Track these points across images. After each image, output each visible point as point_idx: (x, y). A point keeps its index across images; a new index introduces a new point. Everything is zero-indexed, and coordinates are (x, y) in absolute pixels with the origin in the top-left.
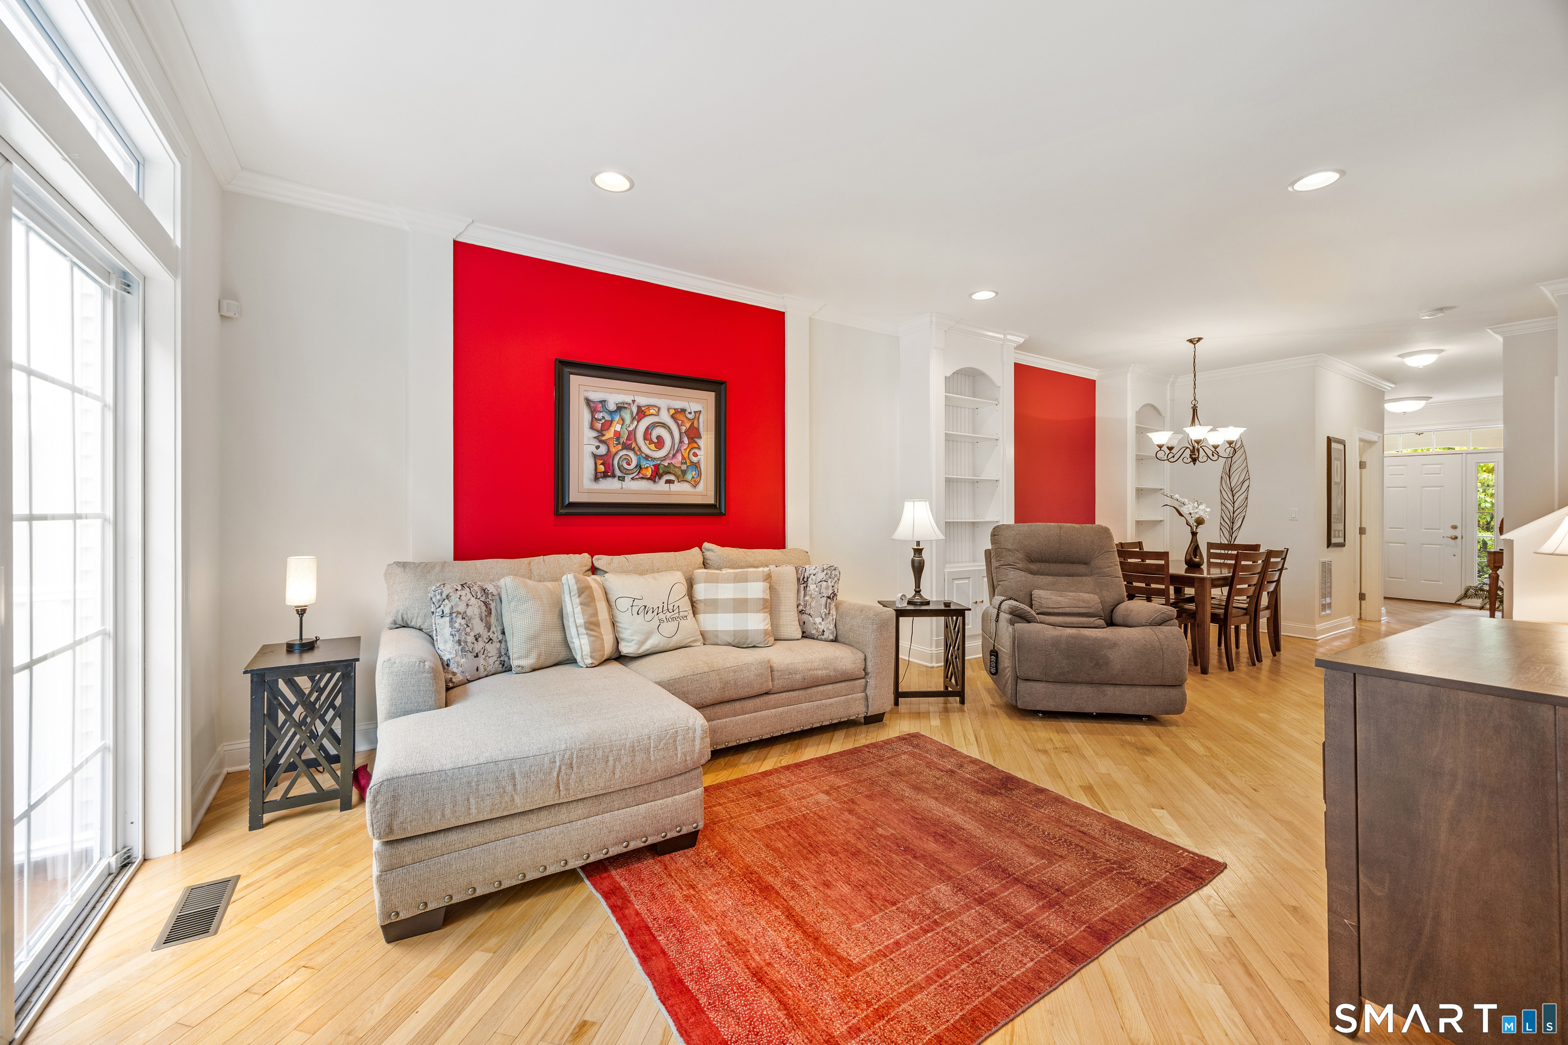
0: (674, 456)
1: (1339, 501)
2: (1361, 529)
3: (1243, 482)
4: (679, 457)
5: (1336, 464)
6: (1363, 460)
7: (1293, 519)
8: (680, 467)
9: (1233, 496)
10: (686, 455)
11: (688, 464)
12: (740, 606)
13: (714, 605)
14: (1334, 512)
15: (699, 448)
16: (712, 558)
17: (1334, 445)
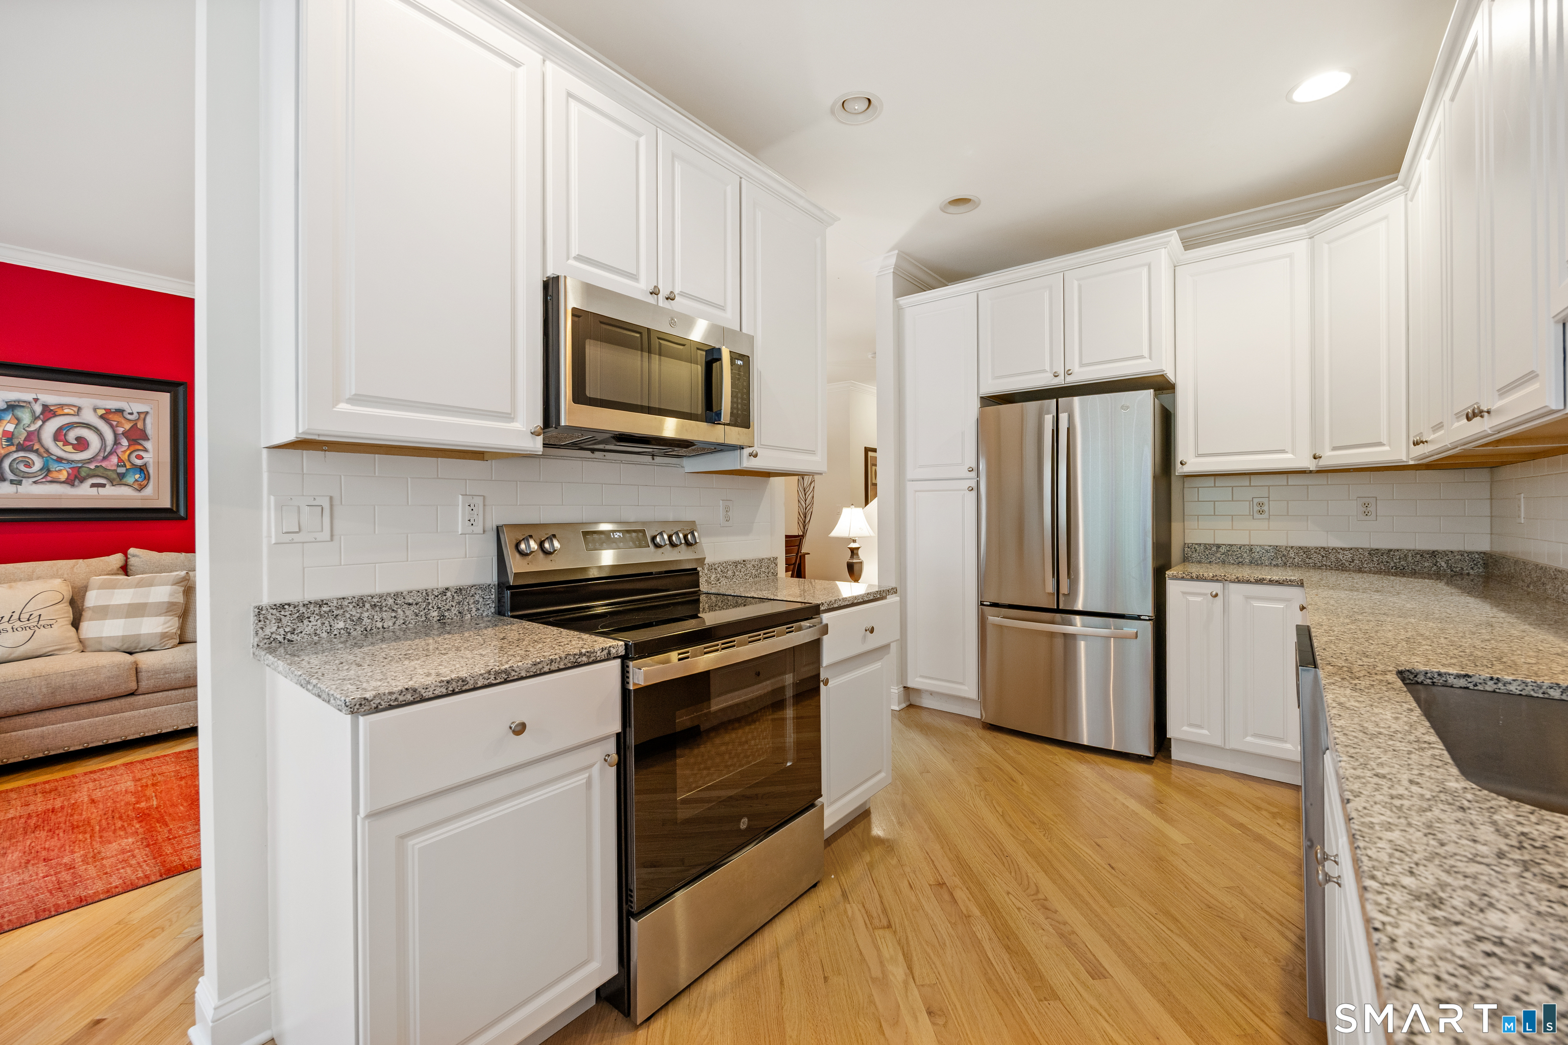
0: (105, 458)
4: (114, 460)
8: (115, 470)
10: (125, 457)
11: (128, 467)
12: (136, 610)
13: (104, 612)
15: (146, 450)
16: (135, 564)
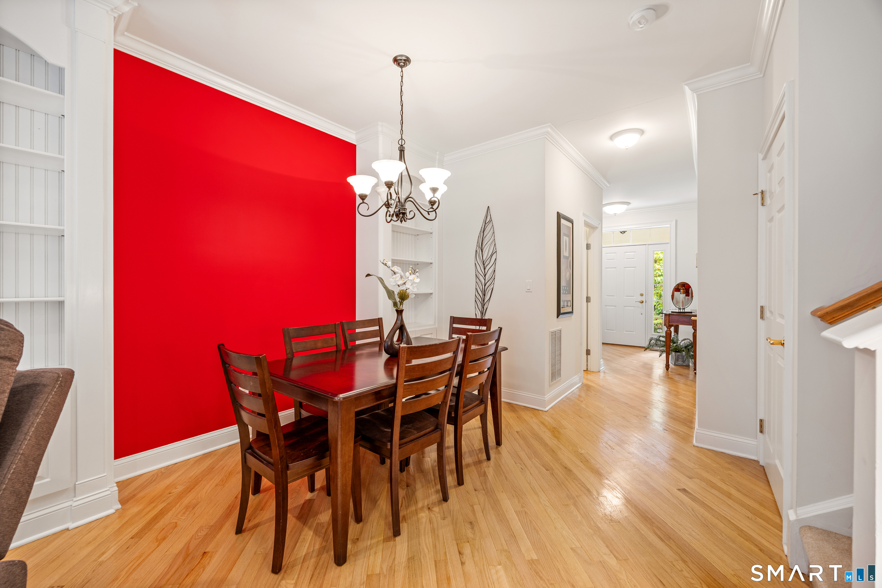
1: (568, 274)
2: (587, 298)
3: (492, 255)
5: (564, 239)
6: (589, 243)
7: (529, 291)
9: (485, 269)
14: (563, 283)
17: (563, 221)
